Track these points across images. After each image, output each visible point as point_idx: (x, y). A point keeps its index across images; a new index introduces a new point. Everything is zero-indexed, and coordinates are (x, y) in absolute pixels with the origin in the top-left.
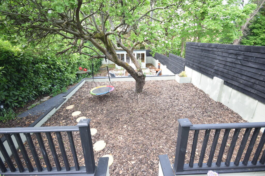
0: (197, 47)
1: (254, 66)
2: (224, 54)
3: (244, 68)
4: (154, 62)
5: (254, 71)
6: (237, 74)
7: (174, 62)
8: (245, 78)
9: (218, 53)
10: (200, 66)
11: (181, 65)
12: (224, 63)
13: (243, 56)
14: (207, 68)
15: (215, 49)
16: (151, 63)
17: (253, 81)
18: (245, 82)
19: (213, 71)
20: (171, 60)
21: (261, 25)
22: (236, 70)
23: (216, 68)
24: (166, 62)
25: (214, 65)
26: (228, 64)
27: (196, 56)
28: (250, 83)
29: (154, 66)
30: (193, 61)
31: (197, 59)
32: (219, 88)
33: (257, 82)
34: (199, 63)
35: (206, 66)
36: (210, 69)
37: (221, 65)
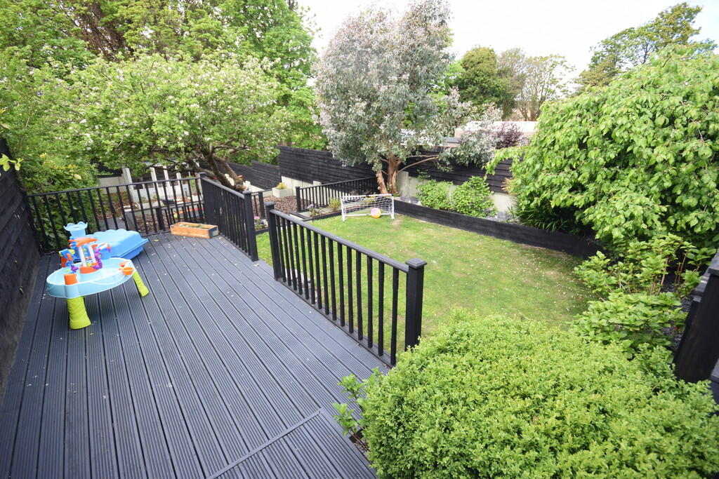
0: (290, 152)
1: (334, 167)
2: (316, 159)
3: (330, 169)
6: (328, 175)
7: (264, 173)
8: (332, 177)
9: (311, 157)
10: (299, 172)
11: (277, 176)
12: (317, 167)
13: (327, 160)
14: (306, 174)
15: (308, 155)
17: (336, 178)
18: (333, 180)
19: (311, 176)
20: (256, 171)
22: (326, 172)
23: (313, 172)
24: (247, 175)
25: (311, 169)
26: (320, 167)
27: (292, 162)
30: (290, 169)
31: (294, 165)
33: (339, 178)
34: (298, 170)
35: (305, 172)
36: (308, 175)
37: (316, 170)
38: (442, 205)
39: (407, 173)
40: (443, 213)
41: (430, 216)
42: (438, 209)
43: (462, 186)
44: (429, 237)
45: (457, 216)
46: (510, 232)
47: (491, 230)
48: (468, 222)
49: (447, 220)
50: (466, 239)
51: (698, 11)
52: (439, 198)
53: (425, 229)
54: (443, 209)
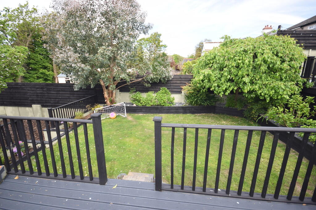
1: (54, 93)
2: (33, 89)
3: (50, 95)
5: (55, 95)
6: (48, 99)
8: (53, 100)
9: (28, 88)
12: (36, 94)
13: (46, 89)
14: (22, 101)
15: (23, 87)
17: (57, 100)
18: (54, 101)
19: (29, 101)
21: (35, 61)
22: (46, 97)
23: (30, 99)
25: (28, 97)
26: (39, 94)
28: (57, 101)
32: (40, 111)
33: (59, 100)
35: (20, 100)
36: (27, 101)
38: (152, 103)
39: (119, 90)
40: (153, 108)
45: (161, 108)
46: (189, 110)
47: (180, 111)
48: (167, 110)
49: (156, 111)
51: (161, 35)
52: (150, 100)
53: (149, 118)
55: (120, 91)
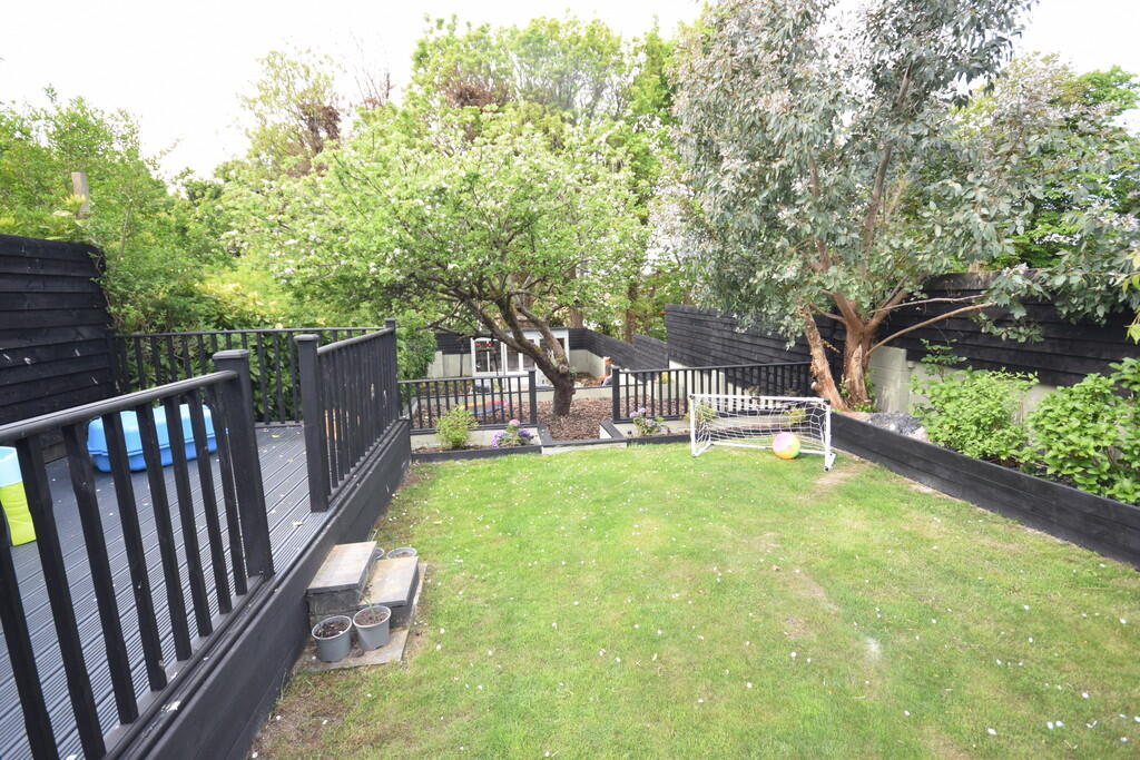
0: (683, 315)
2: (719, 326)
4: (595, 367)
7: (647, 354)
9: (713, 324)
10: (695, 354)
11: (662, 361)
12: (721, 342)
14: (703, 357)
15: (708, 319)
16: (585, 371)
19: (711, 360)
20: (639, 351)
23: (713, 353)
24: (627, 358)
25: (711, 347)
26: (726, 343)
27: (685, 333)
29: (595, 379)
30: (681, 346)
31: (686, 339)
34: (691, 349)
37: (719, 348)
38: (989, 445)
39: (903, 351)
40: (991, 472)
41: (946, 474)
42: (975, 456)
43: (1075, 389)
44: (915, 541)
45: (1045, 488)
49: (1007, 498)
50: (1075, 583)
52: (978, 423)
53: (914, 514)
54: (995, 458)
55: (908, 359)
